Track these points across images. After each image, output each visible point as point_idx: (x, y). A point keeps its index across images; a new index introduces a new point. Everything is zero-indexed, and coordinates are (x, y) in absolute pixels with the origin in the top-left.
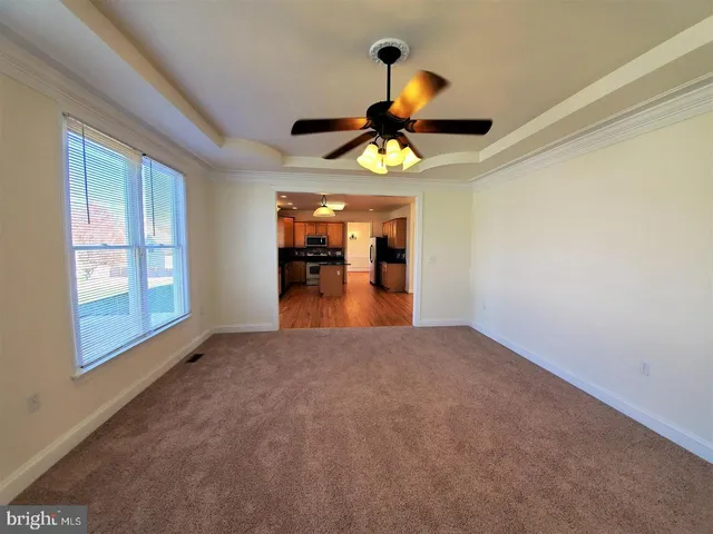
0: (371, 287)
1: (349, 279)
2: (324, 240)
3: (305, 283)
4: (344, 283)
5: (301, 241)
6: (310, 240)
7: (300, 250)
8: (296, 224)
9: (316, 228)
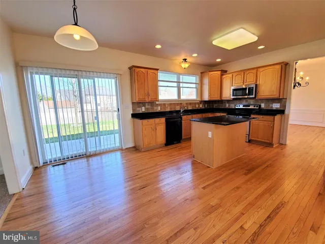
2: (252, 89)
5: (228, 94)
6: (236, 91)
8: (224, 76)
9: (244, 77)
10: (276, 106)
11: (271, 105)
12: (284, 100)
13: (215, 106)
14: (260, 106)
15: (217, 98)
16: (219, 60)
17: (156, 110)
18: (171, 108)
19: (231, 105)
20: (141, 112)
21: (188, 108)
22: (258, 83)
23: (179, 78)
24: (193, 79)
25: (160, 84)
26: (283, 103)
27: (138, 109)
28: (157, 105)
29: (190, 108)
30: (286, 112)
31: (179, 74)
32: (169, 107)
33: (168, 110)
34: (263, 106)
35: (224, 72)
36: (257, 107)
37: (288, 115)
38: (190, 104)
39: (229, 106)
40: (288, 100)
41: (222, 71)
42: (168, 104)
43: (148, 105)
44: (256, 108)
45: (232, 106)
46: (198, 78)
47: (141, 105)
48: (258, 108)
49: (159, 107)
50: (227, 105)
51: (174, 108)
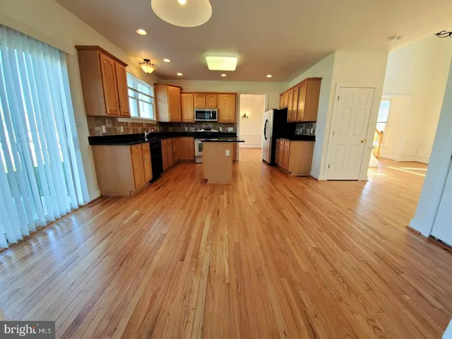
0: (265, 166)
1: (241, 157)
2: (214, 113)
3: (194, 162)
4: (235, 161)
5: (189, 115)
6: (199, 114)
7: (188, 124)
8: (183, 95)
9: (205, 100)
10: (230, 130)
11: (227, 129)
14: (219, 129)
15: (177, 119)
16: (179, 74)
19: (191, 128)
20: (101, 135)
22: (219, 108)
26: (235, 127)
27: (97, 128)
28: (120, 124)
30: (238, 135)
32: (132, 129)
34: (221, 129)
38: (150, 125)
39: (188, 129)
41: (180, 88)
42: (130, 124)
43: (109, 123)
45: (193, 130)
46: (153, 90)
47: (100, 121)
48: (217, 131)
49: (122, 127)
50: (186, 129)
51: (137, 130)
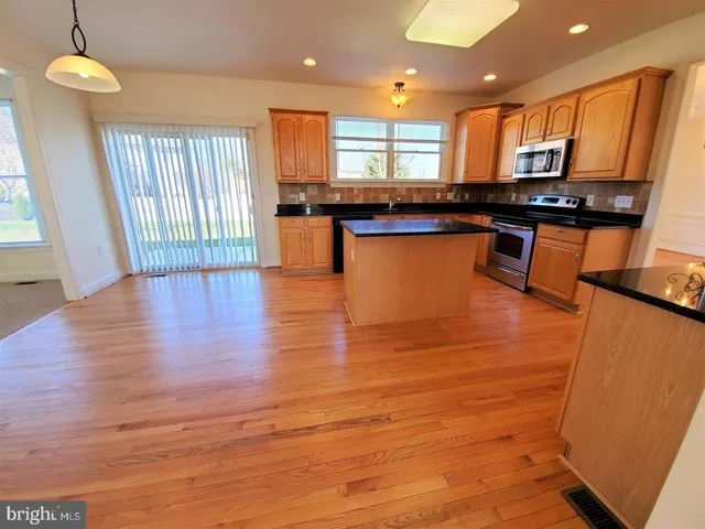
8: (507, 120)
9: (548, 118)
10: (623, 203)
11: (610, 200)
12: (644, 186)
13: (490, 198)
14: (583, 201)
15: (483, 176)
16: (490, 78)
17: (331, 199)
18: (366, 198)
19: (522, 196)
20: (298, 202)
21: (411, 198)
22: (576, 136)
23: (390, 131)
24: (435, 131)
25: (341, 144)
26: (641, 194)
27: (291, 196)
28: (334, 190)
29: (417, 200)
30: (646, 223)
31: (391, 122)
32: (361, 196)
33: (360, 201)
34: (590, 202)
35: (508, 108)
36: (574, 203)
37: (650, 231)
38: (419, 190)
39: (517, 198)
40: (654, 186)
41: (503, 105)
42: (359, 189)
43: (313, 190)
44: (570, 206)
45: (524, 200)
46: (447, 127)
47: (298, 189)
48: (575, 206)
49: (338, 195)
50: (514, 197)
51: (375, 198)
